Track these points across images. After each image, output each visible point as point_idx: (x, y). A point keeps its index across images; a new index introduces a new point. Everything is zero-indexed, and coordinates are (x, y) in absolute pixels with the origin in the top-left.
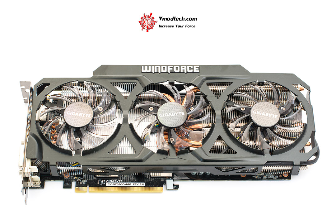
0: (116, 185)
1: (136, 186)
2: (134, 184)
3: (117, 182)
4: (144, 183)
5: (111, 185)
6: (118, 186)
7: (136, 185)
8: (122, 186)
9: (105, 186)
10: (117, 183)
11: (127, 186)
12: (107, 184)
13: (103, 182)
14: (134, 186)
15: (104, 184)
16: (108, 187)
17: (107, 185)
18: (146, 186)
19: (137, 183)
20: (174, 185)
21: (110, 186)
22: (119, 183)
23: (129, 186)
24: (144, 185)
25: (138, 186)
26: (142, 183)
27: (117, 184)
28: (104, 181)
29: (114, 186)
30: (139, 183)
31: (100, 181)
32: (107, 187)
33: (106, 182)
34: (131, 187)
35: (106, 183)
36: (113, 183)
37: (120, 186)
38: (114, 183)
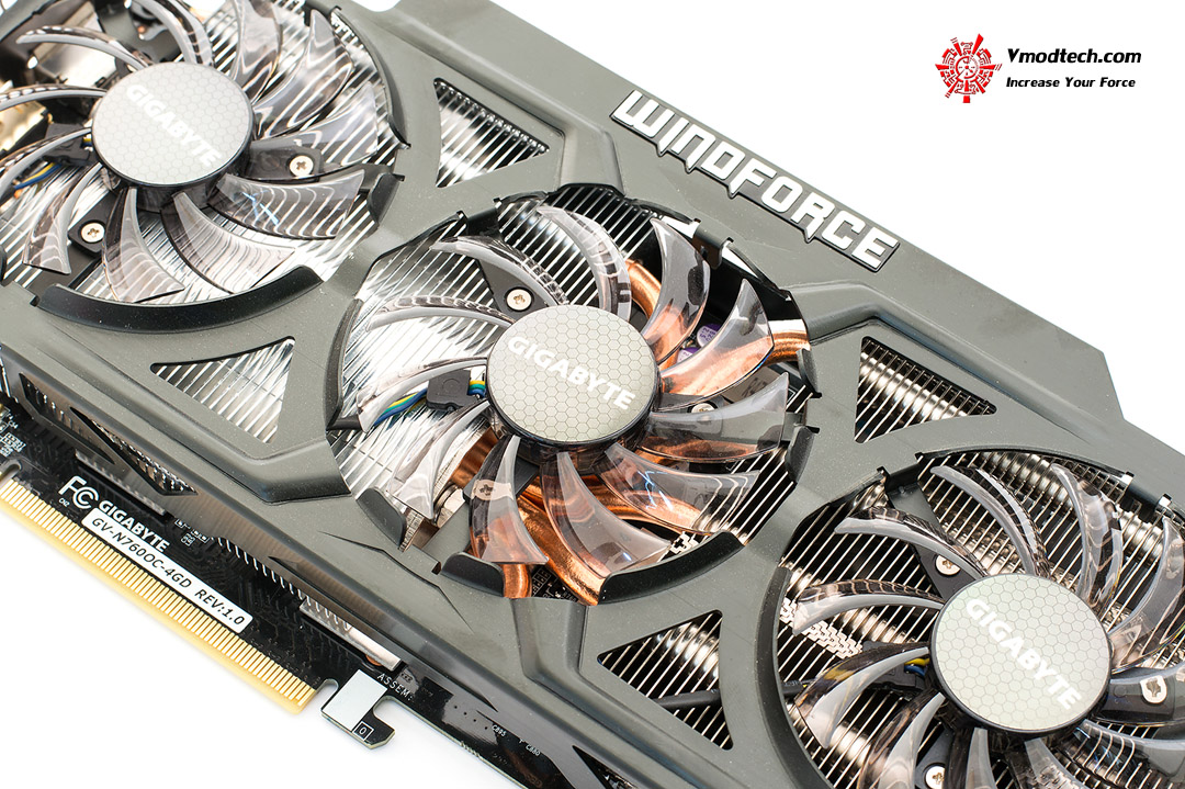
0: (125, 549)
1: (207, 607)
2: (201, 593)
3: (140, 536)
4: (249, 618)
5: (106, 535)
6: (132, 555)
7: (211, 603)
8: (148, 566)
9: (77, 516)
10: (137, 540)
11: (168, 580)
12: (95, 513)
13: (85, 498)
14: (196, 600)
15: (82, 505)
16: (86, 529)
17: (87, 521)
18: (245, 635)
19: (221, 598)
20: (370, 717)
21: (97, 530)
22: (144, 545)
23: (176, 585)
24: (239, 628)
25: (213, 612)
26: (238, 611)
27: (134, 547)
28: (94, 494)
29: (114, 542)
30: (228, 604)
31: (77, 485)
32: (82, 526)
33: (95, 504)
34: (179, 594)
35: (90, 510)
36: (118, 528)
37: (140, 560)
38: (125, 532)
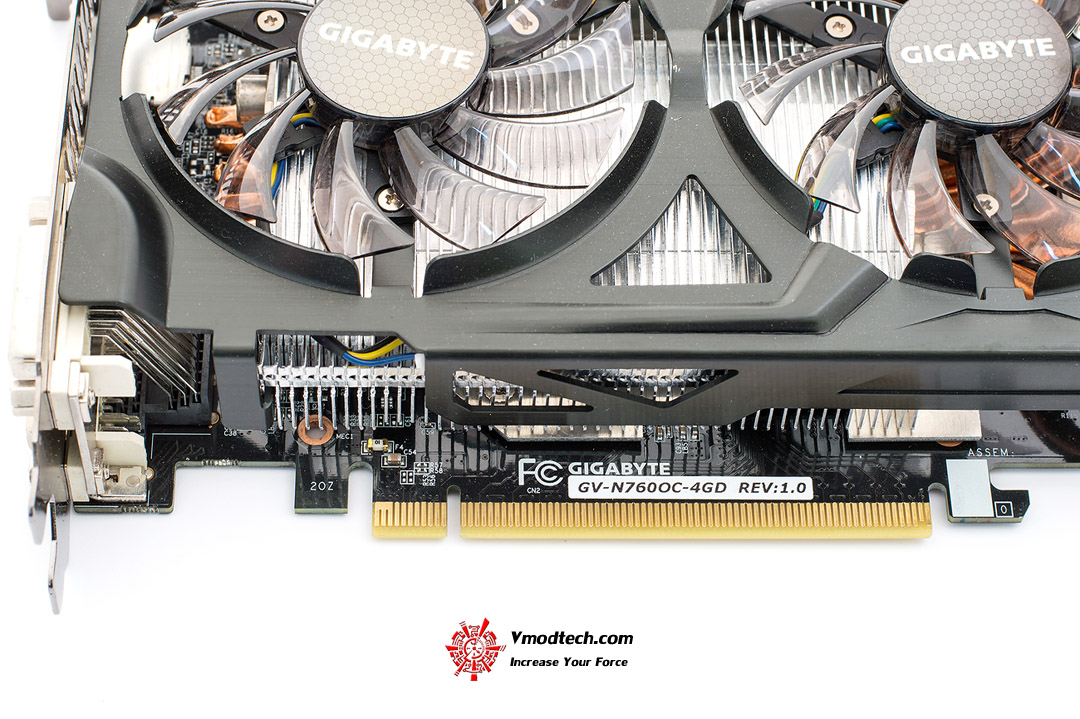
0: (633, 494)
1: (761, 495)
2: (743, 487)
3: (635, 473)
4: (808, 481)
5: (602, 494)
6: (646, 495)
7: (761, 489)
8: (671, 495)
9: (560, 495)
10: (637, 480)
11: (701, 495)
12: (574, 484)
13: (549, 473)
14: (744, 496)
15: (554, 482)
16: (581, 501)
17: (573, 493)
18: (821, 496)
19: (767, 480)
20: (997, 495)
21: (590, 495)
22: (647, 480)
23: (713, 496)
24: (809, 494)
25: (770, 496)
26: (793, 481)
27: (640, 487)
28: (553, 464)
29: (617, 495)
30: (779, 481)
31: (527, 467)
32: (574, 501)
33: (564, 474)
34: (726, 501)
35: (565, 481)
36: (609, 481)
37: (657, 495)
38: (619, 480)
